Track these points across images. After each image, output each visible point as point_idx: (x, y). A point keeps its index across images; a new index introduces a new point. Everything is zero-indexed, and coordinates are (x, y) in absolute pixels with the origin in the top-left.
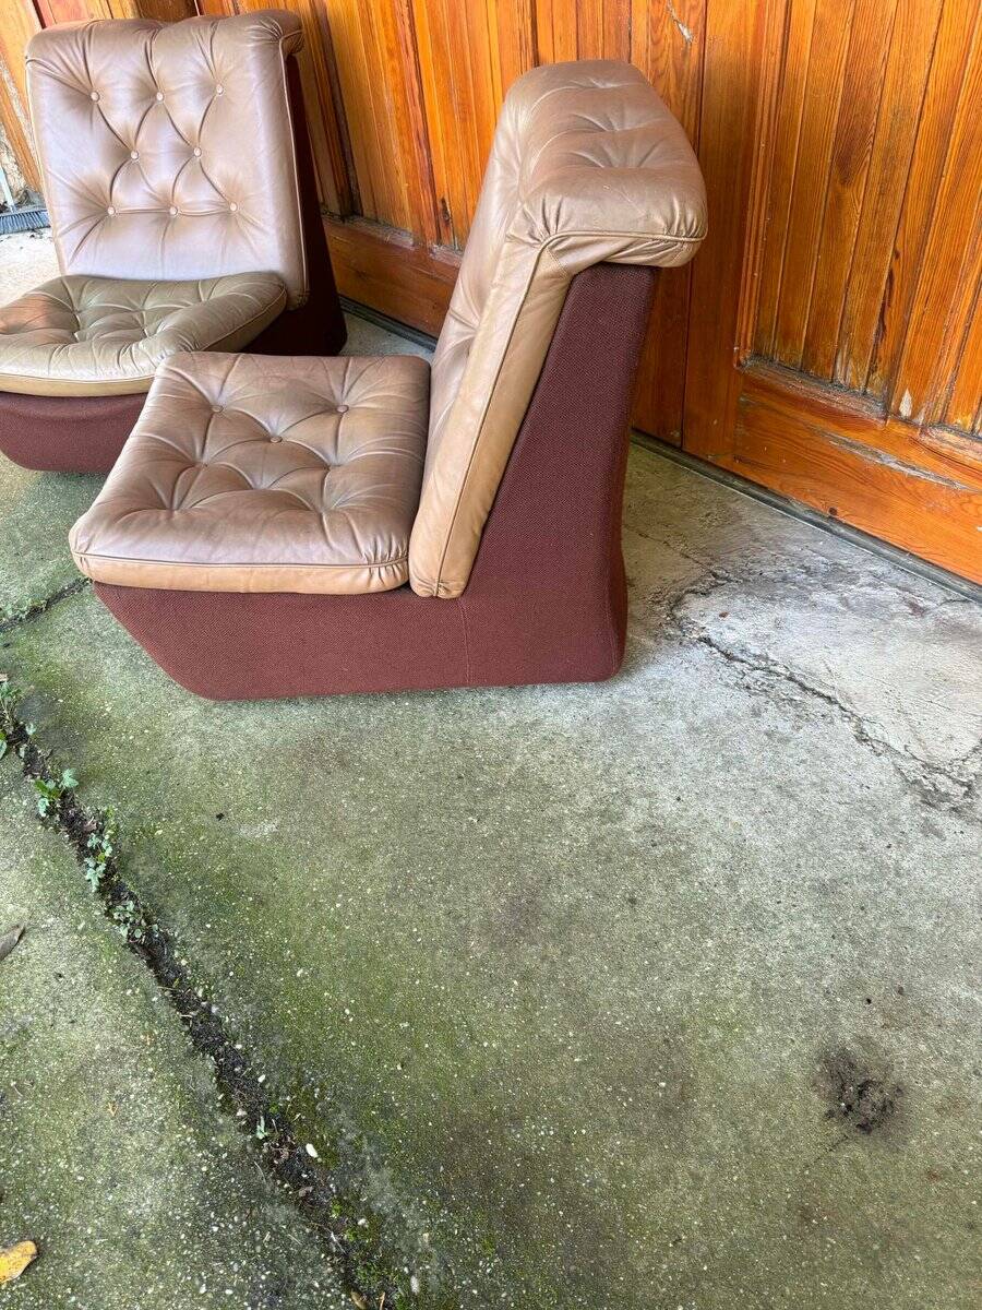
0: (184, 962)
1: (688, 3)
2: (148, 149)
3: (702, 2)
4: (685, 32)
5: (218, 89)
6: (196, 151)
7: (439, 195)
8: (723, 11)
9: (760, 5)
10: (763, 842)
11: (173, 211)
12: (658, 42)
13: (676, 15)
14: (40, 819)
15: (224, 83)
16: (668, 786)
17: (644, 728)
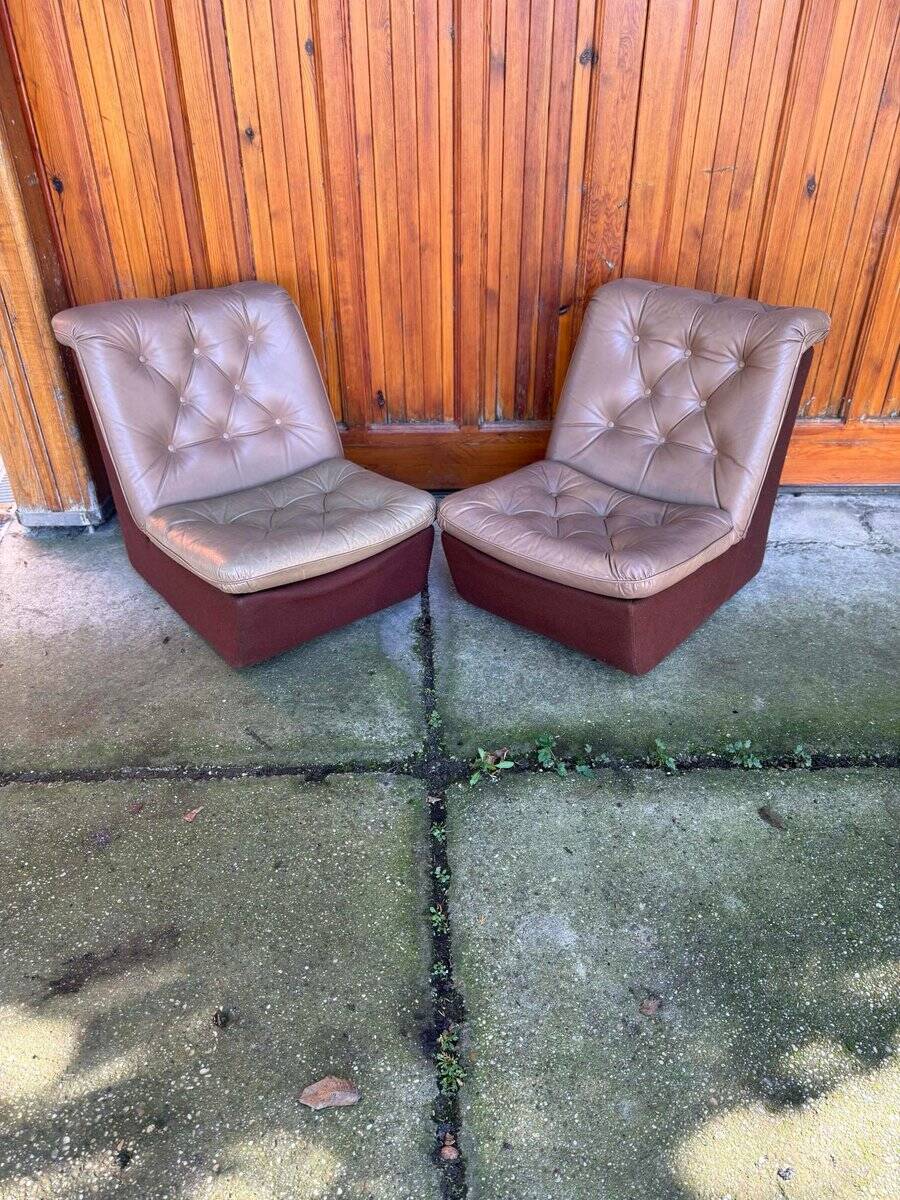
0: (839, 755)
1: (613, 251)
2: (201, 391)
3: (621, 251)
4: (610, 265)
5: (250, 339)
6: (237, 387)
7: (375, 389)
8: (635, 255)
9: (657, 250)
10: (883, 589)
11: (226, 436)
12: (592, 271)
13: (604, 257)
14: (672, 775)
15: (258, 333)
16: (832, 593)
17: (790, 583)
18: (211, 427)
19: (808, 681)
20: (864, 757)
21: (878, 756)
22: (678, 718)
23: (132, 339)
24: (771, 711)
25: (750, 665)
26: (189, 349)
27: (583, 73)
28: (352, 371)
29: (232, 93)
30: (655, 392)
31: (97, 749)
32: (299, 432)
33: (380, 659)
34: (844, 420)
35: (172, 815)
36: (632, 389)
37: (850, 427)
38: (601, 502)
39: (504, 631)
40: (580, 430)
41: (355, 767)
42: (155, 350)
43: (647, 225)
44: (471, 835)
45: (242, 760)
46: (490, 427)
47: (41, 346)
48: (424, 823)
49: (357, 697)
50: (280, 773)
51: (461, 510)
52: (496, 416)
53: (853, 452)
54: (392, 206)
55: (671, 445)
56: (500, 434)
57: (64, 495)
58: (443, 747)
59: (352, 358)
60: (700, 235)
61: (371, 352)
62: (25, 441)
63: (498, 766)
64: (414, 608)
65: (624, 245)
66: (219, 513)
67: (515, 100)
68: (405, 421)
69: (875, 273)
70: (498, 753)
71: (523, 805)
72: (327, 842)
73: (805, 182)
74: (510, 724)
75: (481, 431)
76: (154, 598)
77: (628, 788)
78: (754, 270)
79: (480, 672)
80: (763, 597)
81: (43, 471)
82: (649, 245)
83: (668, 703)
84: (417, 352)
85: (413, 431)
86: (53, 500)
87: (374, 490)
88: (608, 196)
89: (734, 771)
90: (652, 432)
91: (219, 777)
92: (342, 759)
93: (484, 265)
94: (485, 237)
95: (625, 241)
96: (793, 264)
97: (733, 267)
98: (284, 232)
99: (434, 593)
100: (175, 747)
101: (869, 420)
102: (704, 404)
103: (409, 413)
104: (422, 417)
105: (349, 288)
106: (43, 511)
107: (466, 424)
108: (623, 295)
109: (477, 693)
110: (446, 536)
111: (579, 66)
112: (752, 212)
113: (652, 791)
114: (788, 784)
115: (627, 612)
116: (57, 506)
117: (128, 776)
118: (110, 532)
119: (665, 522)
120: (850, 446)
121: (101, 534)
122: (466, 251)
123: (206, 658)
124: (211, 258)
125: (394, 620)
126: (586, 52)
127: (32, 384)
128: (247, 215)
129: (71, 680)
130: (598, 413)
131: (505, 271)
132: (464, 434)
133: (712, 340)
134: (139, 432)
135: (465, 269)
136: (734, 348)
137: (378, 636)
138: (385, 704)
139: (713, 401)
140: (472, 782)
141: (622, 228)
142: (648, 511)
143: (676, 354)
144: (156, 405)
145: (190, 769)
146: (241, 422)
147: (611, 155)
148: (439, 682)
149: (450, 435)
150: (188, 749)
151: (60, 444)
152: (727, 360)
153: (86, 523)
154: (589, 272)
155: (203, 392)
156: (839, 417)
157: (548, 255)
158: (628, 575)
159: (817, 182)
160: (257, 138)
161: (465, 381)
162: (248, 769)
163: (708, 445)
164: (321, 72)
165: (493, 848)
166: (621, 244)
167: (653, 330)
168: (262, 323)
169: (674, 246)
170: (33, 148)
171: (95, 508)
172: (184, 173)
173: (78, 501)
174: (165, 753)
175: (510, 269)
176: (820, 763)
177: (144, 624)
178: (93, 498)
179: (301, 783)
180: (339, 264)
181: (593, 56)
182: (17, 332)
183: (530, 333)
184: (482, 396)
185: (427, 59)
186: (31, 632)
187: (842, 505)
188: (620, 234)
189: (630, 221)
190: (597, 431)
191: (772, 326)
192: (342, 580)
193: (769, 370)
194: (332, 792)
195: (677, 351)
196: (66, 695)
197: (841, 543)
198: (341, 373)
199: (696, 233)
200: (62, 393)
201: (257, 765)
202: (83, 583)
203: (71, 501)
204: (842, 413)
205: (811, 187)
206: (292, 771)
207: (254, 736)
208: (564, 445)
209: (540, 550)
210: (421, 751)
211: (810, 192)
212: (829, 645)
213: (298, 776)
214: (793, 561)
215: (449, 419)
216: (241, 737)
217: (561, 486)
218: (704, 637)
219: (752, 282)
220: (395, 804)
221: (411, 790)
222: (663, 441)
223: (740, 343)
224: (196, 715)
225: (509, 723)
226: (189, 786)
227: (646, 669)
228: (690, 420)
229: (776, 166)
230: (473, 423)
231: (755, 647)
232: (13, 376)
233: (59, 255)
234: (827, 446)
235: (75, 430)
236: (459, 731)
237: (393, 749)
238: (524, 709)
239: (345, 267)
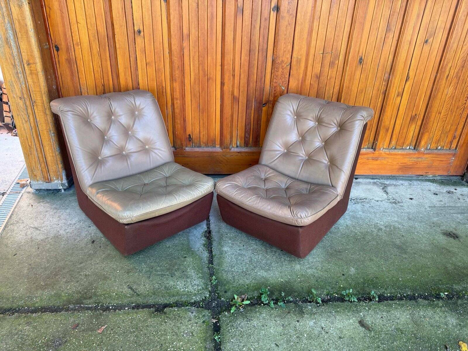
0: (389, 295)
1: (284, 83)
2: (114, 134)
3: (288, 82)
4: (283, 88)
5: (136, 113)
6: (130, 133)
7: (188, 134)
8: (293, 84)
9: (302, 83)
10: (396, 219)
11: (124, 153)
12: (276, 90)
13: (281, 85)
14: (320, 306)
15: (140, 110)
16: (376, 221)
17: (359, 216)
18: (118, 149)
19: (371, 260)
20: (399, 295)
21: (405, 295)
22: (320, 278)
23: (86, 113)
24: (358, 274)
25: (347, 253)
26: (110, 116)
27: (273, 14)
28: (179, 126)
29: (133, 15)
30: (303, 139)
31: (58, 296)
32: (156, 151)
33: (189, 250)
34: (375, 150)
35: (92, 330)
36: (294, 137)
37: (377, 152)
38: (283, 183)
39: (243, 237)
40: (273, 153)
41: (178, 305)
42: (95, 116)
43: (298, 73)
44: (232, 338)
45: (126, 301)
46: (234, 150)
47: (45, 113)
48: (210, 332)
49: (178, 269)
50: (143, 307)
51: (226, 186)
52: (237, 145)
53: (378, 162)
54: (197, 62)
55: (310, 160)
56: (238, 153)
57: (52, 176)
58: (218, 294)
59: (179, 122)
60: (318, 77)
61: (187, 120)
62: (35, 153)
63: (243, 303)
64: (203, 226)
65: (289, 80)
66: (120, 186)
67: (247, 23)
68: (200, 146)
69: (385, 94)
70: (243, 296)
71: (255, 322)
72: (165, 343)
73: (359, 59)
74: (248, 282)
75: (231, 151)
76: (89, 222)
77: (301, 313)
78: (339, 91)
79: (233, 256)
80: (349, 222)
81: (43, 165)
82: (298, 80)
83: (315, 271)
84: (206, 120)
85: (203, 151)
86: (46, 178)
87: (188, 176)
88: (283, 61)
89: (346, 303)
90: (302, 154)
91: (115, 310)
92: (172, 300)
93: (233, 86)
94: (234, 76)
95: (289, 79)
96: (354, 89)
97: (332, 90)
98: (151, 71)
99: (212, 219)
100: (95, 295)
101: (384, 150)
102: (323, 144)
103: (202, 143)
104: (207, 145)
105: (178, 94)
106: (42, 182)
107: (225, 148)
108: (290, 100)
109: (232, 267)
110: (219, 197)
111: (272, 12)
112: (338, 69)
113: (312, 314)
114: (369, 309)
115: (298, 232)
116: (49, 181)
117: (72, 309)
118: (71, 192)
119: (311, 192)
120: (377, 160)
121: (67, 192)
122: (226, 81)
123: (111, 250)
124: (121, 80)
125: (195, 232)
126: (275, 7)
127: (40, 129)
128: (137, 63)
129: (48, 261)
130: (280, 145)
131: (241, 89)
132: (223, 152)
133: (326, 118)
134: (86, 151)
135: (226, 88)
136: (336, 122)
137: (188, 239)
138: (191, 272)
139: (327, 143)
140: (232, 311)
141: (288, 74)
142: (304, 186)
143: (311, 124)
144: (94, 140)
145: (102, 306)
146: (131, 147)
147: (284, 46)
148: (216, 261)
149: (218, 152)
150: (101, 295)
151: (51, 154)
152: (333, 127)
153: (61, 188)
154: (274, 91)
155: (115, 134)
156: (372, 148)
157: (259, 84)
158: (299, 216)
159: (363, 59)
160: (142, 34)
161: (225, 132)
162: (128, 305)
163: (326, 160)
164: (169, 9)
165: (242, 345)
166: (288, 80)
167: (302, 114)
168: (141, 107)
169: (308, 82)
170: (47, 33)
171: (65, 181)
172: (111, 46)
173: (58, 179)
174: (90, 298)
175: (244, 88)
176: (382, 299)
177: (83, 234)
178: (64, 177)
179: (153, 313)
180: (174, 84)
181: (277, 9)
182: (35, 108)
183: (251, 113)
184: (231, 138)
185: (212, 6)
186: (31, 238)
187: (375, 183)
188: (287, 76)
189: (291, 71)
190: (280, 153)
191: (352, 114)
192: (174, 216)
193: (351, 131)
194: (167, 317)
195: (312, 123)
196: (46, 269)
197: (377, 199)
198: (174, 127)
199: (317, 77)
200: (54, 133)
201: (133, 303)
202: (57, 215)
203: (54, 179)
204: (373, 147)
205: (361, 61)
206: (149, 306)
207: (131, 288)
208: (266, 158)
209: (260, 203)
210: (208, 296)
211: (361, 63)
212: (378, 244)
213: (152, 309)
214: (359, 207)
215: (218, 146)
216: (126, 290)
217: (266, 175)
218: (326, 240)
219: (338, 95)
220: (196, 323)
221: (204, 316)
222: (307, 158)
223: (338, 121)
224: (105, 278)
225: (246, 281)
226: (101, 314)
227: (305, 255)
228: (318, 150)
229: (348, 52)
230: (228, 148)
231: (348, 245)
232: (32, 126)
233: (56, 77)
234: (368, 160)
235: (58, 149)
236: (225, 285)
237: (195, 295)
238: (253, 274)
239: (177, 85)
